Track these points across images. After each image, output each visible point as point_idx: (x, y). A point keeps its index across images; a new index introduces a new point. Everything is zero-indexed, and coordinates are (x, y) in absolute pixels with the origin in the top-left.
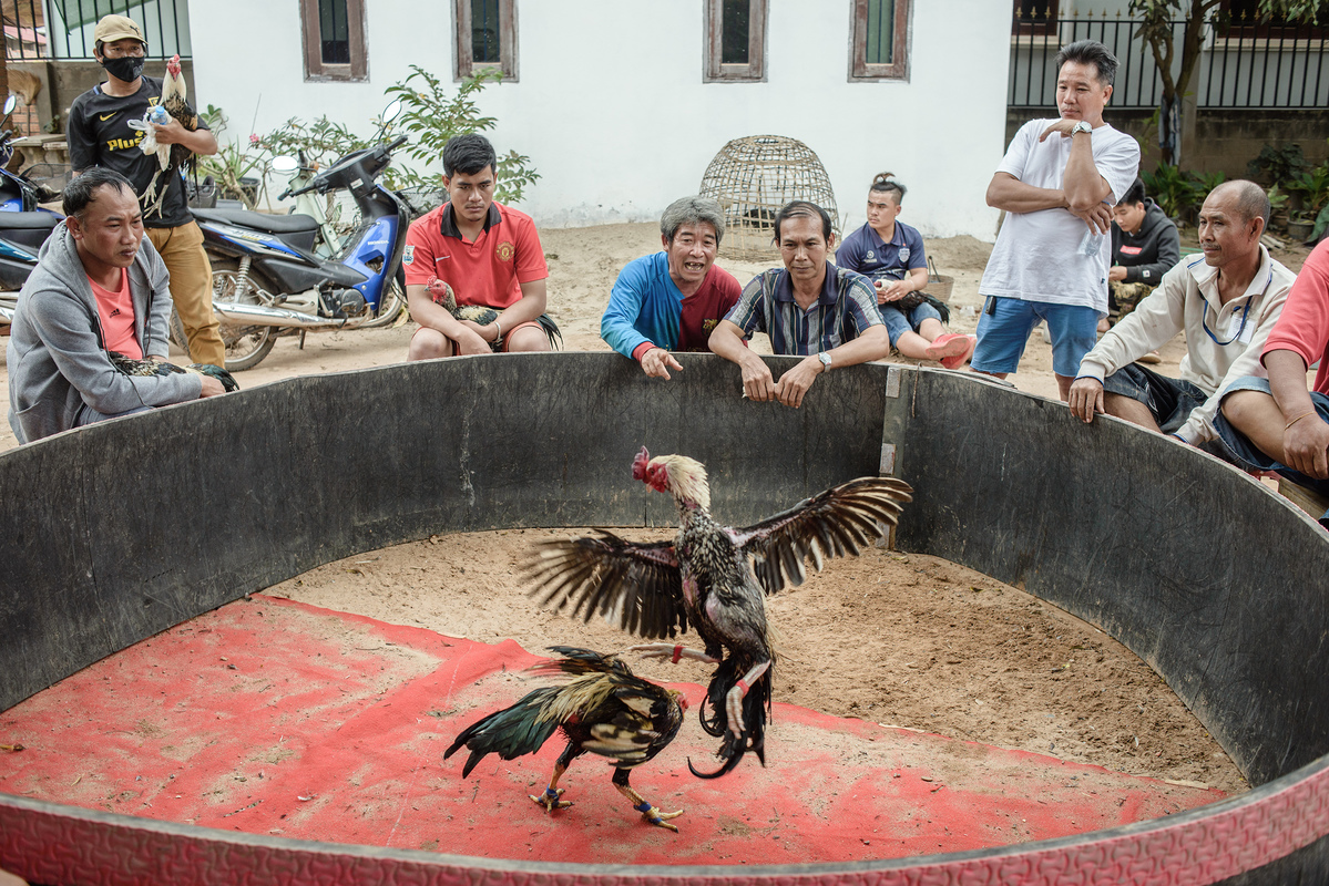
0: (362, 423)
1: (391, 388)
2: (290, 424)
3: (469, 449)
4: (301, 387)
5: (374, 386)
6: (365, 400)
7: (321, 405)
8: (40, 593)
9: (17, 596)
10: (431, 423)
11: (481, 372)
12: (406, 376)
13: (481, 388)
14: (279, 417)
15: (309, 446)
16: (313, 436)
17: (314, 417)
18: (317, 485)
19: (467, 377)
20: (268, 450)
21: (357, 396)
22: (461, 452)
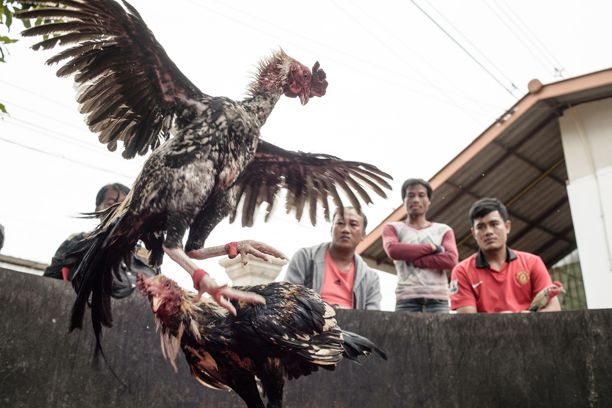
0: (490, 353)
1: (514, 329)
2: (430, 345)
3: (596, 391)
4: (438, 320)
5: (498, 325)
6: (490, 335)
7: (455, 335)
8: (207, 396)
9: (188, 390)
10: (555, 362)
11: (594, 322)
12: (525, 321)
13: (597, 336)
14: (419, 337)
15: (446, 365)
16: (449, 358)
17: (450, 343)
18: (453, 397)
19: (582, 326)
20: (409, 359)
21: (483, 331)
22: (589, 393)
